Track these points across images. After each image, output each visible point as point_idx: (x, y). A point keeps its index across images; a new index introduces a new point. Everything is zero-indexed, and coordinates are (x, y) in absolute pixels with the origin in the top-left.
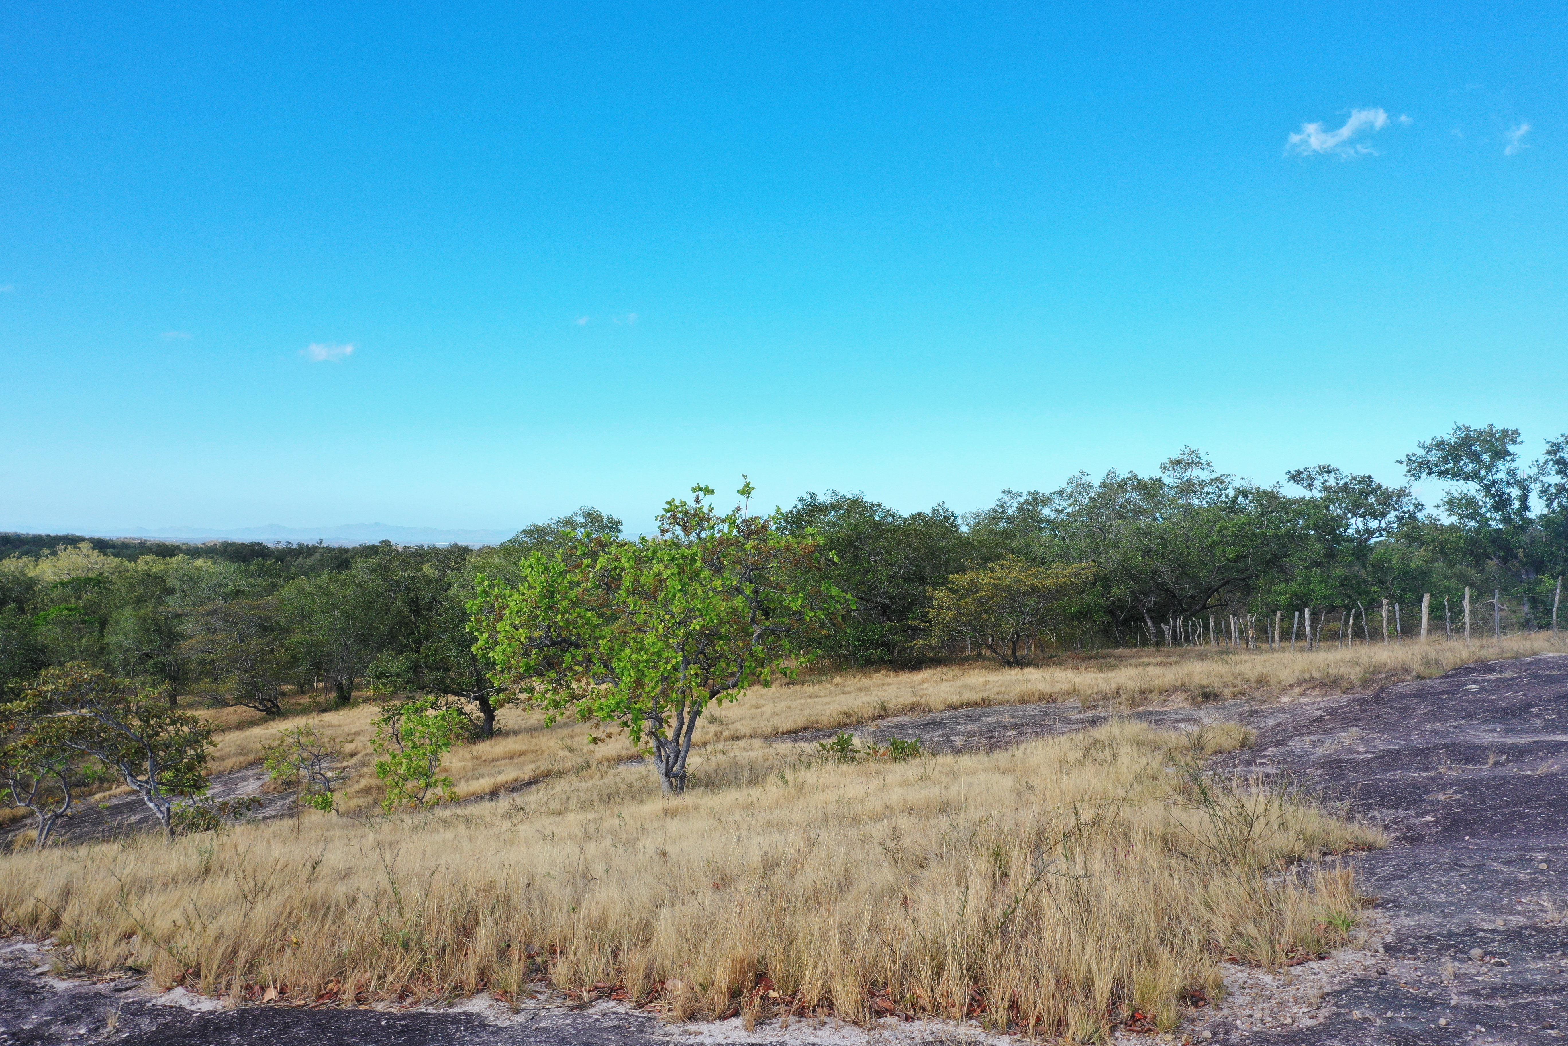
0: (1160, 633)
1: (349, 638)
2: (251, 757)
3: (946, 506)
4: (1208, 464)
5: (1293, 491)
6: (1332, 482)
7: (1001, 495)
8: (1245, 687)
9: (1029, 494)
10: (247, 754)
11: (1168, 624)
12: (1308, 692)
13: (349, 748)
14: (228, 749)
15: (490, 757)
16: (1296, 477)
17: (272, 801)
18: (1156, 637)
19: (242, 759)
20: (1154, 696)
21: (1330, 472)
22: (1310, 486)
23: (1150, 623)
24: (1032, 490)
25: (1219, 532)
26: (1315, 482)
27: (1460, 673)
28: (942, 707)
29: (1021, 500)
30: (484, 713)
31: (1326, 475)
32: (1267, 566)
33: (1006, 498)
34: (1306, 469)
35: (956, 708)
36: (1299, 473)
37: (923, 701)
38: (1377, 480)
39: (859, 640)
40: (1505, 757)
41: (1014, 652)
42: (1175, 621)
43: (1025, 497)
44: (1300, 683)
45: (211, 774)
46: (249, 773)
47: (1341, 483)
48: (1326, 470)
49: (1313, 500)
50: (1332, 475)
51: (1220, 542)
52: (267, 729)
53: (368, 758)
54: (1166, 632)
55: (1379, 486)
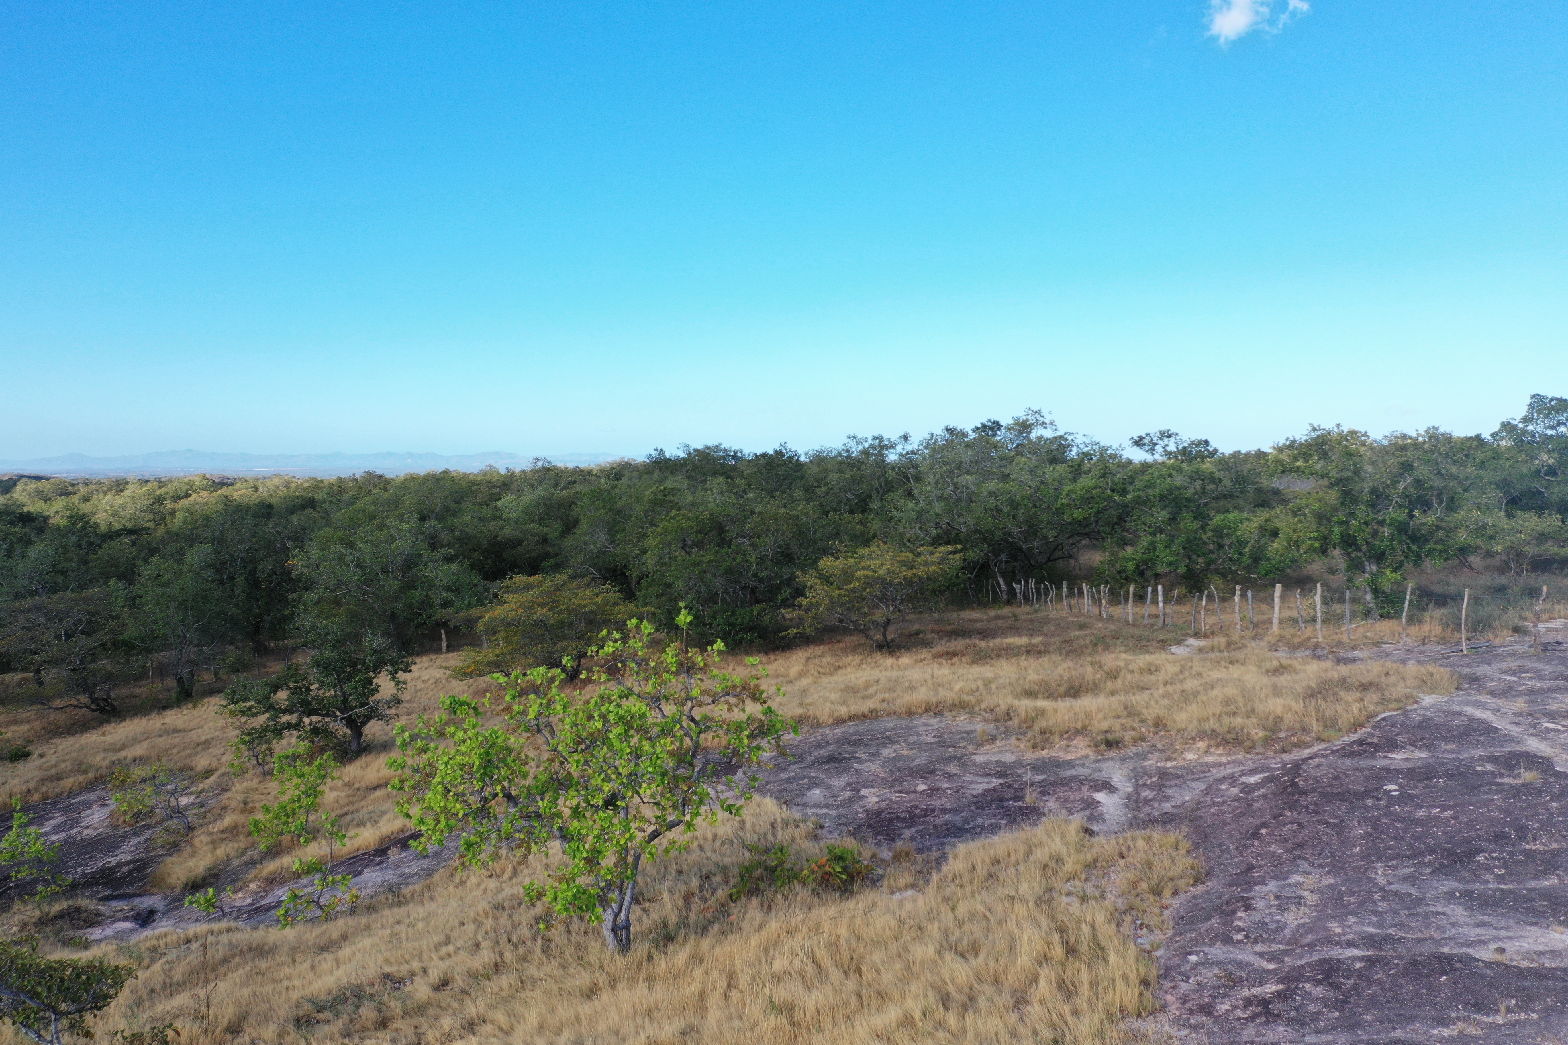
0: (1012, 593)
1: (188, 630)
2: (91, 775)
3: (789, 446)
4: (1052, 424)
5: (1138, 456)
6: (1172, 448)
7: (846, 440)
8: (1144, 730)
9: (874, 438)
10: (85, 772)
11: (1019, 582)
12: (1212, 750)
13: (202, 762)
14: (63, 766)
15: (363, 785)
16: (1139, 442)
17: (125, 837)
18: (1008, 594)
19: (81, 778)
20: (1056, 738)
21: (1169, 436)
22: (1152, 451)
23: (1001, 581)
24: (876, 434)
25: (1067, 495)
26: (1157, 447)
27: (1365, 751)
28: (831, 721)
29: (867, 445)
30: (351, 729)
31: (1166, 440)
32: (1113, 528)
33: (852, 444)
34: (1148, 434)
35: (844, 721)
36: (1142, 438)
37: (811, 713)
38: (1214, 445)
39: (730, 625)
40: (1514, 1002)
41: (884, 635)
42: (1027, 582)
43: (870, 441)
44: (1202, 735)
45: (48, 798)
46: (92, 796)
47: (1180, 447)
48: (1166, 435)
49: (1155, 463)
50: (1172, 439)
51: (1068, 505)
52: (104, 734)
53: (226, 778)
54: (1018, 591)
55: (1216, 451)
